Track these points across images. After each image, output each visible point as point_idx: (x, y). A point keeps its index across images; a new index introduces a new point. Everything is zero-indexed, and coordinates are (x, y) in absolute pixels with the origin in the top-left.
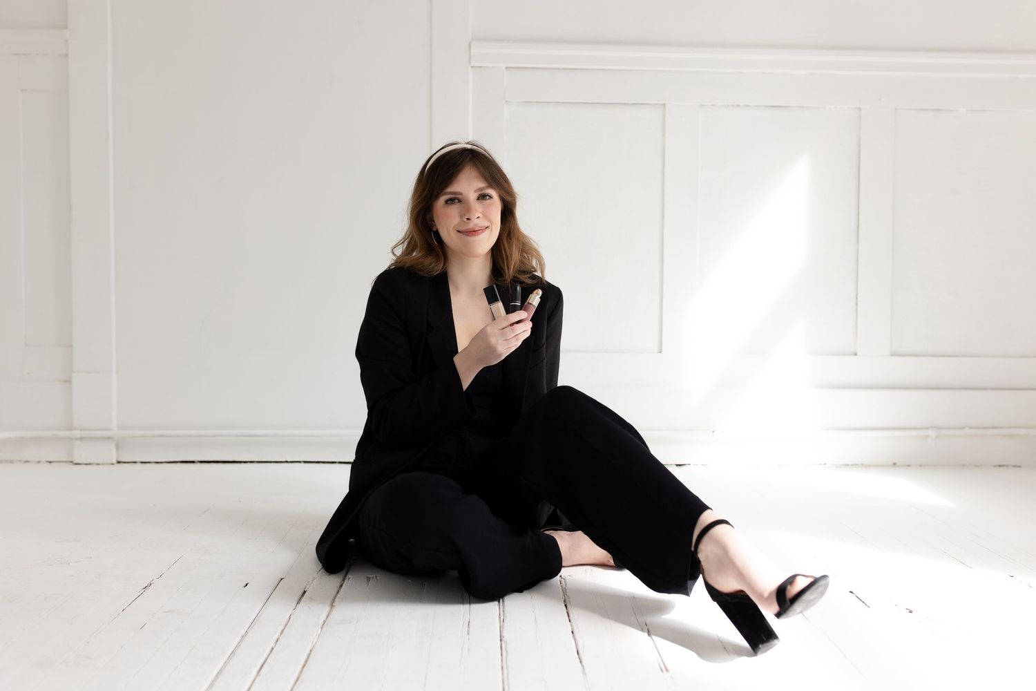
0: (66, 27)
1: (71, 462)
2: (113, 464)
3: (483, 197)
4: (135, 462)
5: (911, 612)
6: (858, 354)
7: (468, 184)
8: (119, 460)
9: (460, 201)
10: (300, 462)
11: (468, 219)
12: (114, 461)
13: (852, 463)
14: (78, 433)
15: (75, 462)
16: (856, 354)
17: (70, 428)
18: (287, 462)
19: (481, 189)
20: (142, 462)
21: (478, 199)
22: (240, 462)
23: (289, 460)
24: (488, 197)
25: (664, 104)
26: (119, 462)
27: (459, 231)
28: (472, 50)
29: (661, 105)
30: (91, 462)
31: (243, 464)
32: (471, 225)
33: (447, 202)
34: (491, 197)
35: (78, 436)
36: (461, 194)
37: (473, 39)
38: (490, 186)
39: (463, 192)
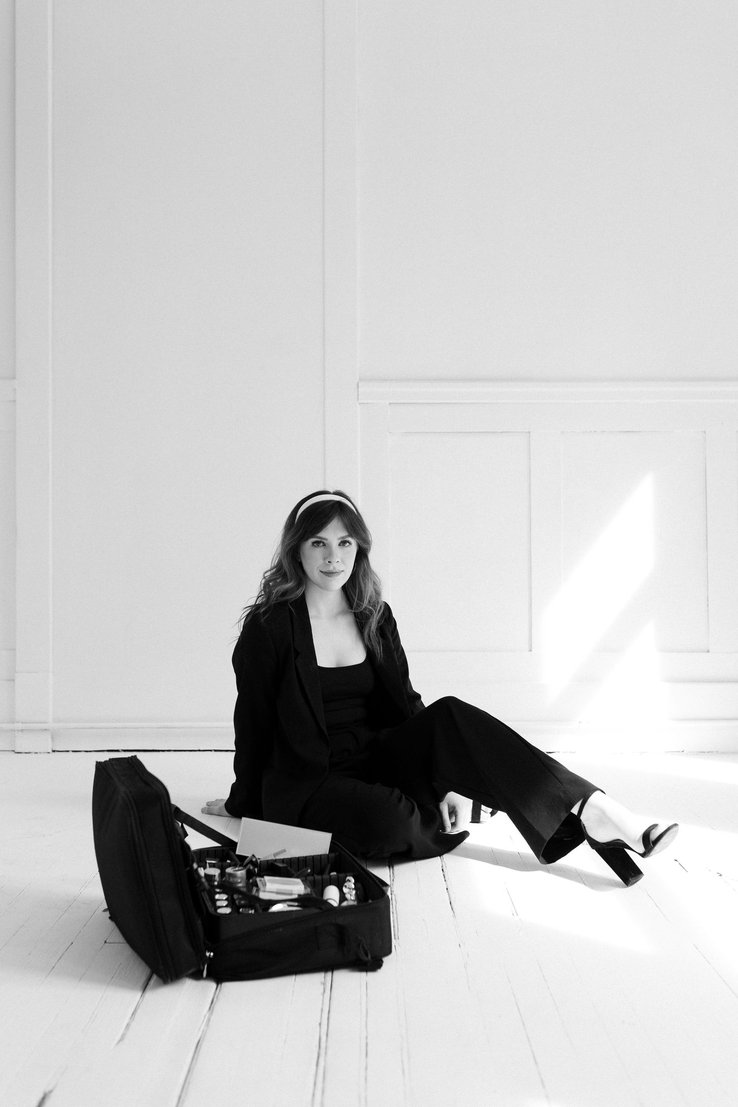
0: (14, 378)
1: (14, 751)
2: (49, 753)
3: (343, 543)
4: (68, 751)
5: (721, 875)
6: (710, 651)
7: (333, 532)
8: (54, 750)
9: (324, 545)
10: (211, 751)
11: (329, 562)
12: (50, 751)
13: (708, 751)
14: (20, 726)
15: (16, 751)
16: (708, 651)
17: (13, 722)
18: (200, 750)
19: (343, 538)
20: (73, 751)
21: (339, 545)
22: (159, 751)
23: (201, 749)
24: (348, 544)
25: (529, 432)
26: (54, 751)
27: (321, 571)
28: (360, 389)
29: (527, 432)
30: (31, 751)
31: (161, 753)
32: (331, 568)
33: (313, 543)
34: (350, 543)
35: (21, 728)
36: (326, 540)
37: (360, 380)
38: (350, 535)
39: (328, 539)
